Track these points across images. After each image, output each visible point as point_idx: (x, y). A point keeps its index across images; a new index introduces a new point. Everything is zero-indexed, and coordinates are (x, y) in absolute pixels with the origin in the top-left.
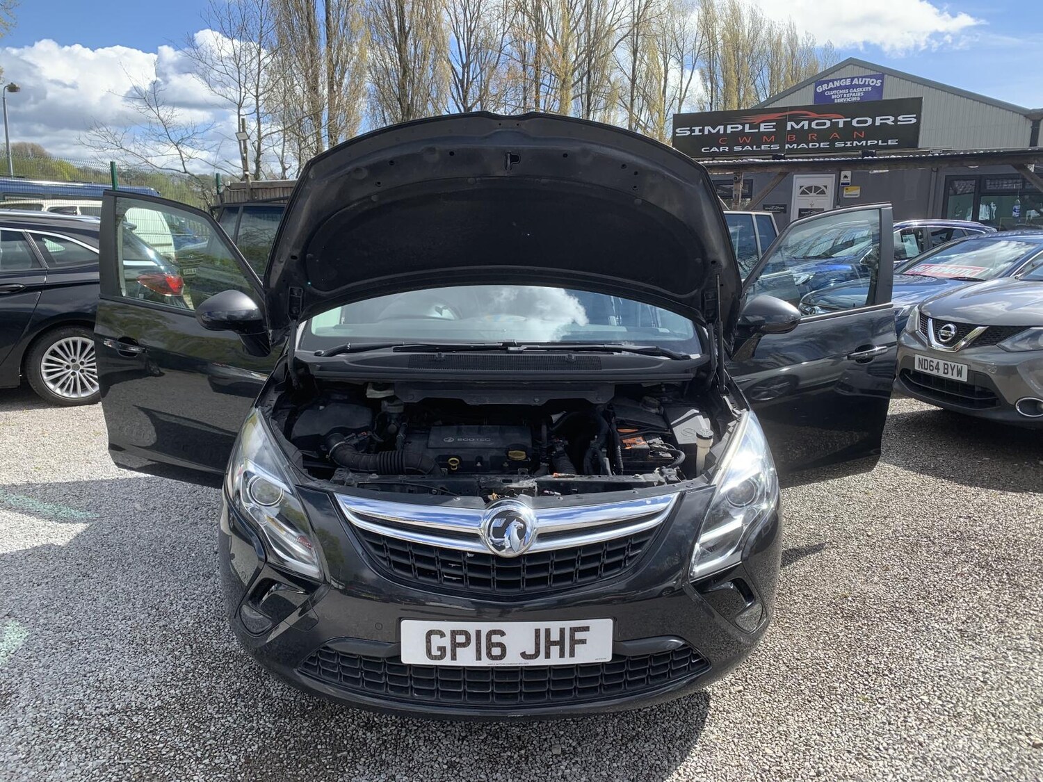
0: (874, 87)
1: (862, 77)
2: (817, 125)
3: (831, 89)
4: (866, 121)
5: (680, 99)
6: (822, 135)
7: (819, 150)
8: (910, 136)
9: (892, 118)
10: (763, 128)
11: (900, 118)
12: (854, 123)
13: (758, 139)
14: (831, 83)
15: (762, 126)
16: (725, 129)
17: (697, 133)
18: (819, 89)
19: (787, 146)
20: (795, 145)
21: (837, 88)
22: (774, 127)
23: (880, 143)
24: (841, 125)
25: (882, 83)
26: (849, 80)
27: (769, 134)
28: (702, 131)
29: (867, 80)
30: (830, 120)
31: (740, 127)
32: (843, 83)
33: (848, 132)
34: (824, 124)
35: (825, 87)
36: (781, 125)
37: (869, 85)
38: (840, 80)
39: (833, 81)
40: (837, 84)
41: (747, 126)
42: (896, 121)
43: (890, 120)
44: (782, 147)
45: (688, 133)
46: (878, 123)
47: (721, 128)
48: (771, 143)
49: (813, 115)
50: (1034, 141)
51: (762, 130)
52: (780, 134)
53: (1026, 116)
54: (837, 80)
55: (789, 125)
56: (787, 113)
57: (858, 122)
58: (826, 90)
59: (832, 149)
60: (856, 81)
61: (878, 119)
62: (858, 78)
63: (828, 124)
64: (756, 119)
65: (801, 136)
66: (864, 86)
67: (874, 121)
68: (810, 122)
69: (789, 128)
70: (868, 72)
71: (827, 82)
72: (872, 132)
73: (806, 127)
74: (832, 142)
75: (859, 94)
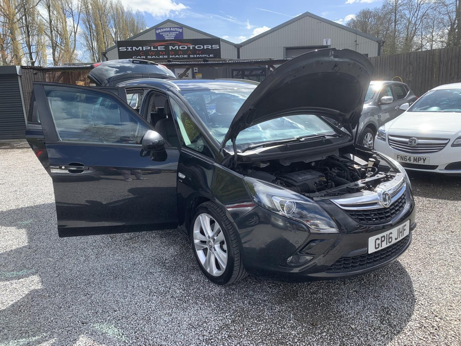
0: (179, 32)
1: (174, 28)
2: (182, 48)
3: (162, 32)
4: (201, 47)
5: (74, 32)
6: (184, 52)
7: (184, 58)
8: (217, 53)
9: (210, 46)
10: (159, 48)
11: (213, 46)
12: (196, 47)
13: (158, 53)
14: (162, 29)
16: (143, 48)
17: (129, 50)
18: (157, 32)
19: (170, 56)
20: (174, 56)
21: (164, 32)
22: (164, 48)
23: (207, 56)
24: (191, 48)
25: (182, 30)
26: (169, 29)
27: (162, 51)
28: (132, 49)
29: (176, 29)
30: (187, 46)
31: (149, 48)
32: (167, 29)
33: (194, 51)
34: (185, 47)
35: (160, 31)
36: (167, 47)
37: (177, 31)
38: (166, 28)
39: (163, 28)
40: (164, 30)
41: (152, 47)
42: (212, 47)
43: (210, 47)
44: (168, 57)
45: (125, 50)
46: (205, 48)
47: (141, 48)
48: (164, 55)
50: (239, 57)
51: (159, 49)
52: (167, 51)
53: (235, 46)
54: (164, 28)
55: (170, 47)
56: (169, 42)
57: (198, 47)
58: (160, 32)
59: (189, 58)
60: (172, 29)
61: (205, 46)
64: (156, 44)
65: (176, 52)
66: (175, 31)
67: (204, 47)
68: (179, 46)
69: (170, 49)
70: (176, 26)
71: (160, 29)
72: (204, 51)
73: (177, 49)
74: (189, 55)
75: (174, 35)
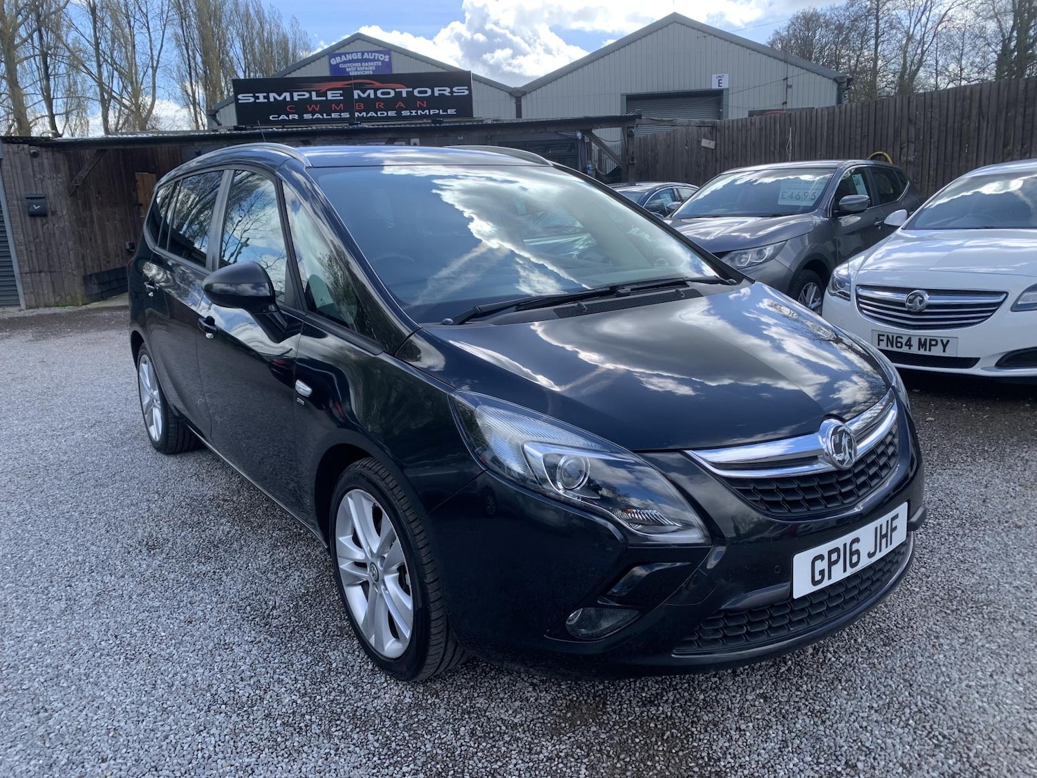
0: (383, 62)
1: (372, 52)
2: (383, 94)
3: (345, 62)
4: (426, 92)
6: (389, 104)
7: (388, 118)
8: (465, 105)
9: (448, 90)
10: (330, 95)
11: (455, 89)
12: (416, 92)
13: (327, 107)
14: (343, 56)
15: (329, 93)
16: (292, 97)
17: (261, 100)
18: (333, 62)
19: (356, 114)
20: (364, 114)
21: (349, 61)
22: (341, 95)
23: (441, 113)
24: (404, 95)
25: (390, 59)
26: (359, 54)
27: (337, 102)
28: (267, 97)
29: (377, 54)
30: (394, 89)
31: (307, 95)
32: (355, 57)
33: (411, 102)
34: (389, 93)
35: (338, 59)
36: (347, 93)
37: (378, 60)
38: (352, 53)
39: (345, 54)
40: (349, 57)
41: (314, 94)
42: (452, 92)
43: (447, 92)
44: (352, 115)
45: (252, 100)
46: (437, 93)
47: (287, 95)
48: (341, 111)
49: (377, 84)
50: (519, 114)
51: (330, 97)
52: (348, 103)
53: (511, 94)
54: (349, 53)
55: (356, 93)
56: (353, 82)
57: (419, 92)
58: (340, 63)
59: (399, 117)
60: (366, 56)
61: (436, 89)
62: (368, 52)
63: (393, 94)
64: (323, 87)
65: (369, 104)
66: (374, 60)
67: (433, 92)
68: (376, 91)
69: (356, 97)
70: (376, 48)
71: (340, 55)
72: (433, 102)
73: (372, 96)
74: (399, 111)
75: (371, 68)
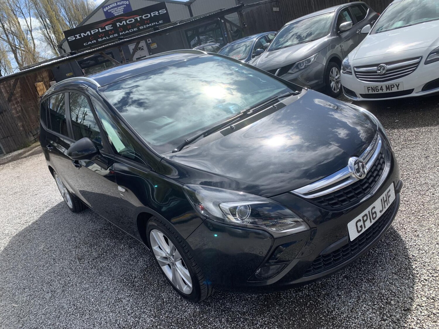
0: (126, 4)
1: (120, 1)
2: (129, 21)
3: (110, 9)
4: (148, 16)
6: (133, 26)
7: (134, 32)
8: (166, 18)
9: (157, 12)
11: (160, 11)
12: (143, 17)
13: (107, 33)
14: (109, 6)
15: (106, 27)
16: (91, 33)
17: (78, 37)
18: (105, 10)
19: (120, 34)
20: (124, 32)
21: (112, 8)
22: (112, 27)
23: (157, 23)
24: (139, 20)
25: (129, 2)
26: (115, 4)
27: (111, 30)
28: (80, 36)
29: (123, 2)
30: (134, 18)
31: (97, 30)
33: (143, 22)
34: (132, 21)
35: (107, 8)
36: (114, 25)
37: (124, 4)
38: (112, 4)
39: (109, 5)
40: (111, 6)
41: (100, 29)
42: (159, 13)
44: (119, 34)
45: (74, 38)
46: (152, 16)
47: (89, 32)
48: (113, 34)
49: (126, 18)
50: (191, 15)
51: (107, 29)
52: (115, 29)
53: (185, 5)
54: (110, 4)
55: (118, 24)
56: (115, 19)
57: (145, 17)
58: (108, 10)
59: (139, 30)
61: (152, 14)
62: (119, 2)
63: (134, 20)
64: (103, 25)
65: (125, 28)
66: (122, 5)
67: (151, 15)
68: (126, 21)
69: (118, 26)
71: (107, 6)
72: (152, 20)
73: (125, 24)
74: (138, 27)
75: (122, 9)
